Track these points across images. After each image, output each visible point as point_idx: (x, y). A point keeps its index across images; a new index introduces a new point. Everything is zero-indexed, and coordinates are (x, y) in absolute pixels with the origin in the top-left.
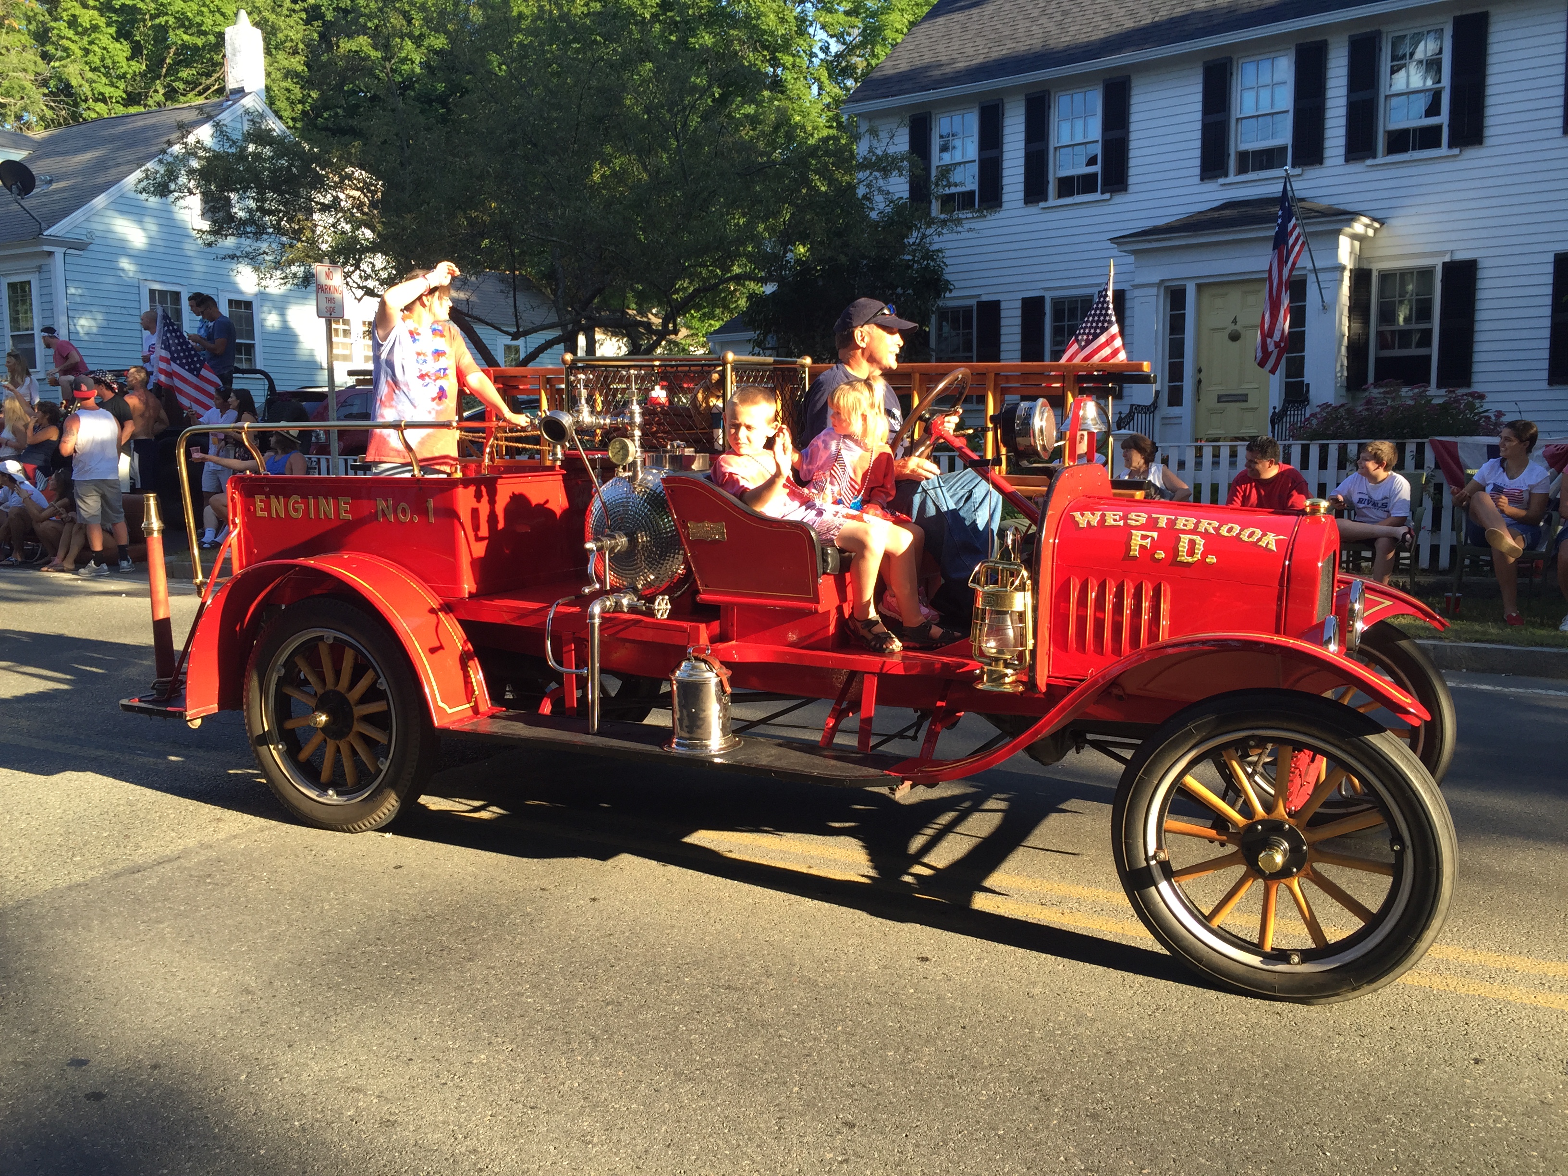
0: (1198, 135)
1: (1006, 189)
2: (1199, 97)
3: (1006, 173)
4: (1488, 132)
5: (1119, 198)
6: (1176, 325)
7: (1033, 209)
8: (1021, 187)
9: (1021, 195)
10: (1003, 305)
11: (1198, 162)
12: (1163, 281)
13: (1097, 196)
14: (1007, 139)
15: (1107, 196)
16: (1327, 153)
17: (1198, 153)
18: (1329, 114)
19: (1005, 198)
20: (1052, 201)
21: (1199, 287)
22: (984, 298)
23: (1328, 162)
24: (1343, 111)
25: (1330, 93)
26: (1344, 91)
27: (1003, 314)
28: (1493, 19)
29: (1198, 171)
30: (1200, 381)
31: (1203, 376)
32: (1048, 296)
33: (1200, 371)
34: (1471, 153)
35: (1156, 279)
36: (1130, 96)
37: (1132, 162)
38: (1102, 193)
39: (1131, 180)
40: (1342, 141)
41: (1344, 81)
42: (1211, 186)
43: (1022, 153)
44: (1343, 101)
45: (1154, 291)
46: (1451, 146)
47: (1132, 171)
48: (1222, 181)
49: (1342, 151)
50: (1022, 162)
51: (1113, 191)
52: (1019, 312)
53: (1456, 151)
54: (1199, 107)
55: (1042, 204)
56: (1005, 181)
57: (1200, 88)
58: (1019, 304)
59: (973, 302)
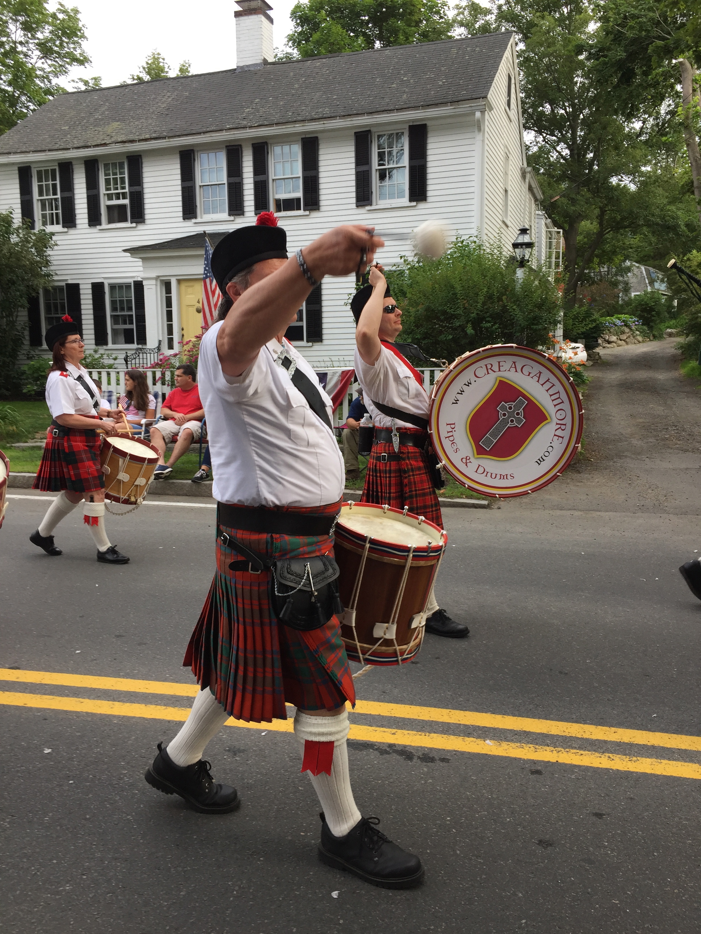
0: (180, 193)
1: (78, 217)
2: (179, 171)
3: (77, 207)
4: (322, 203)
5: (141, 227)
6: (169, 303)
7: (95, 230)
8: (86, 216)
9: (86, 221)
10: (81, 287)
11: (181, 209)
12: (159, 277)
13: (128, 224)
14: (76, 186)
15: (134, 225)
16: (246, 209)
17: (180, 204)
18: (246, 187)
19: (78, 222)
20: (104, 226)
21: (179, 281)
22: (70, 282)
23: (247, 214)
24: (252, 186)
25: (245, 175)
26: (251, 175)
27: (82, 292)
28: (320, 142)
29: (181, 214)
30: (183, 335)
31: (184, 332)
32: (106, 283)
33: (183, 329)
34: (315, 214)
35: (154, 275)
36: (142, 167)
37: (146, 206)
38: (131, 223)
39: (147, 217)
40: (252, 203)
41: (251, 169)
42: (190, 223)
43: (85, 196)
44: (251, 181)
45: (154, 282)
46: (304, 210)
47: (147, 211)
48: (194, 221)
49: (253, 208)
50: (85, 201)
51: (137, 223)
52: (90, 291)
53: (307, 213)
54: (179, 177)
55: (98, 227)
56: (77, 212)
57: (178, 166)
58: (90, 286)
59: (63, 284)
